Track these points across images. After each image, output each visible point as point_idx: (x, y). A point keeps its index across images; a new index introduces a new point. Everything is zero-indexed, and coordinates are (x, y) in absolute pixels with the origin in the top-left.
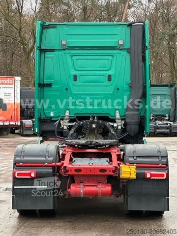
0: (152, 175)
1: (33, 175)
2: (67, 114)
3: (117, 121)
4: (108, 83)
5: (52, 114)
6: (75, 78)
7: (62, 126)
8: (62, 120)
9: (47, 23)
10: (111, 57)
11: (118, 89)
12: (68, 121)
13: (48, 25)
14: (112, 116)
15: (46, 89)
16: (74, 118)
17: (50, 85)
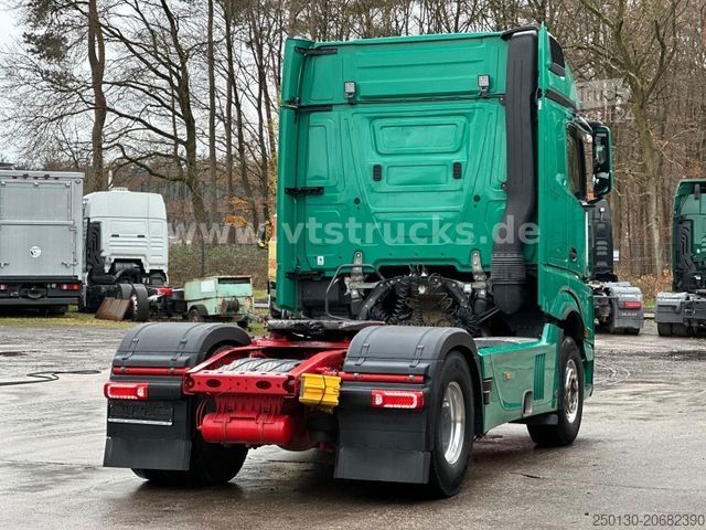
0: (386, 399)
1: (141, 393)
2: (358, 262)
3: (476, 277)
4: (454, 184)
5: (321, 261)
6: (377, 172)
7: (348, 291)
8: (349, 275)
9: (318, 43)
10: (463, 119)
11: (477, 198)
12: (360, 277)
13: (319, 48)
14: (463, 266)
15: (310, 200)
16: (373, 271)
17: (318, 191)
